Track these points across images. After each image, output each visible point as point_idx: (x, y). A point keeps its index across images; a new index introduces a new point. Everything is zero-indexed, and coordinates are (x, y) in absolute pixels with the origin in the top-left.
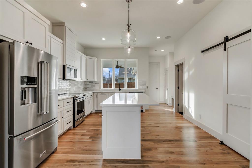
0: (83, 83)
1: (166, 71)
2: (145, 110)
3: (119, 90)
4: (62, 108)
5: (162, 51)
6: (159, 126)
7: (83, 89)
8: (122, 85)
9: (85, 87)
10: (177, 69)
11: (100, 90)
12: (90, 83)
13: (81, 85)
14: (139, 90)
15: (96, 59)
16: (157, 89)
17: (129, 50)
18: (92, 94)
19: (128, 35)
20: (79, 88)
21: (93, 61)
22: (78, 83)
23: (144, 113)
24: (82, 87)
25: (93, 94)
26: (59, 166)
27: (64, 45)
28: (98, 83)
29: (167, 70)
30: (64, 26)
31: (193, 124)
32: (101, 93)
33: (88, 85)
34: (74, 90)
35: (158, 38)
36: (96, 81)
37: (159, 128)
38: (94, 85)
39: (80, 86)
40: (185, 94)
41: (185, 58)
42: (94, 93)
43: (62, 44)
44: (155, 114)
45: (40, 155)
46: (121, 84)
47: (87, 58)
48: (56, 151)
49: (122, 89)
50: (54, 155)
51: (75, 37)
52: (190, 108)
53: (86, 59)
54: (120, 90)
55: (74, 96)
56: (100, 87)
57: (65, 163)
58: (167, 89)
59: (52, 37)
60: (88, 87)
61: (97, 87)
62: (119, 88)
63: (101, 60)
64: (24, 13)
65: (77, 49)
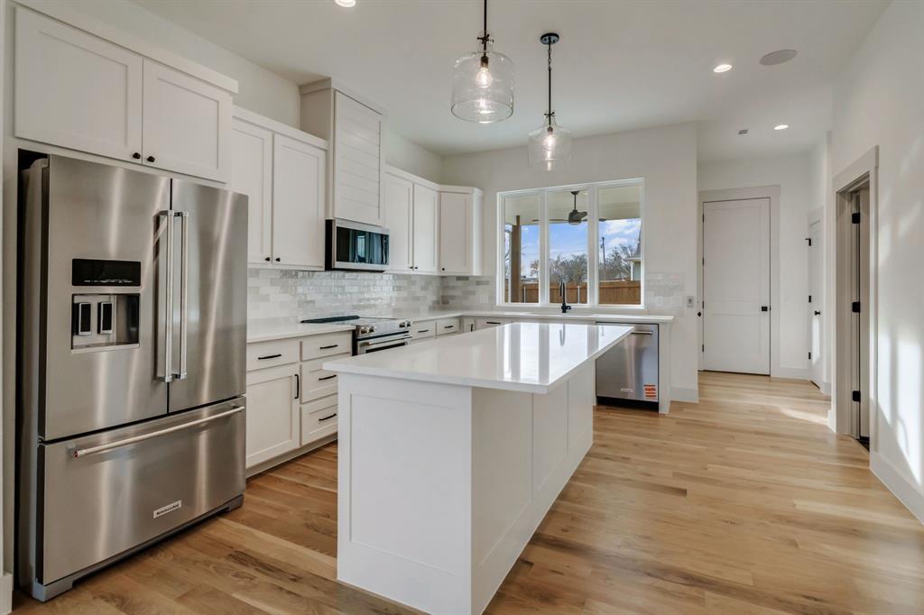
0: (436, 283)
1: (816, 223)
2: (672, 402)
3: (564, 311)
4: (298, 365)
5: (776, 128)
6: (683, 492)
7: (437, 302)
8: (635, 291)
9: (443, 297)
10: (849, 210)
11: (492, 310)
12: (460, 283)
13: (424, 288)
14: (649, 314)
15: (477, 192)
16: (764, 309)
17: (550, 141)
18: (455, 323)
19: (484, 77)
20: (417, 299)
21: (466, 200)
22: (414, 283)
23: (663, 415)
24: (431, 297)
25: (457, 320)
26: (198, 564)
27: (329, 155)
28: (487, 283)
29: (819, 221)
30: (329, 89)
31: (912, 517)
32: (485, 322)
33: (453, 288)
34: (393, 305)
35: (723, 68)
36: (475, 274)
37: (682, 498)
38: (471, 288)
39: (420, 293)
40: (880, 345)
41: (877, 148)
42: (460, 318)
43: (323, 153)
44: (715, 427)
45: (155, 512)
46: (630, 288)
47: (440, 192)
48: (239, 507)
49: (573, 305)
50: (224, 520)
51: (380, 122)
52: (902, 422)
53: (435, 194)
54: (565, 309)
55: (354, 328)
56: (492, 297)
57: (219, 558)
58: (817, 313)
59: (278, 133)
60: (453, 297)
61: (481, 296)
62: (564, 304)
63: (498, 194)
64: (126, 66)
65: (388, 163)
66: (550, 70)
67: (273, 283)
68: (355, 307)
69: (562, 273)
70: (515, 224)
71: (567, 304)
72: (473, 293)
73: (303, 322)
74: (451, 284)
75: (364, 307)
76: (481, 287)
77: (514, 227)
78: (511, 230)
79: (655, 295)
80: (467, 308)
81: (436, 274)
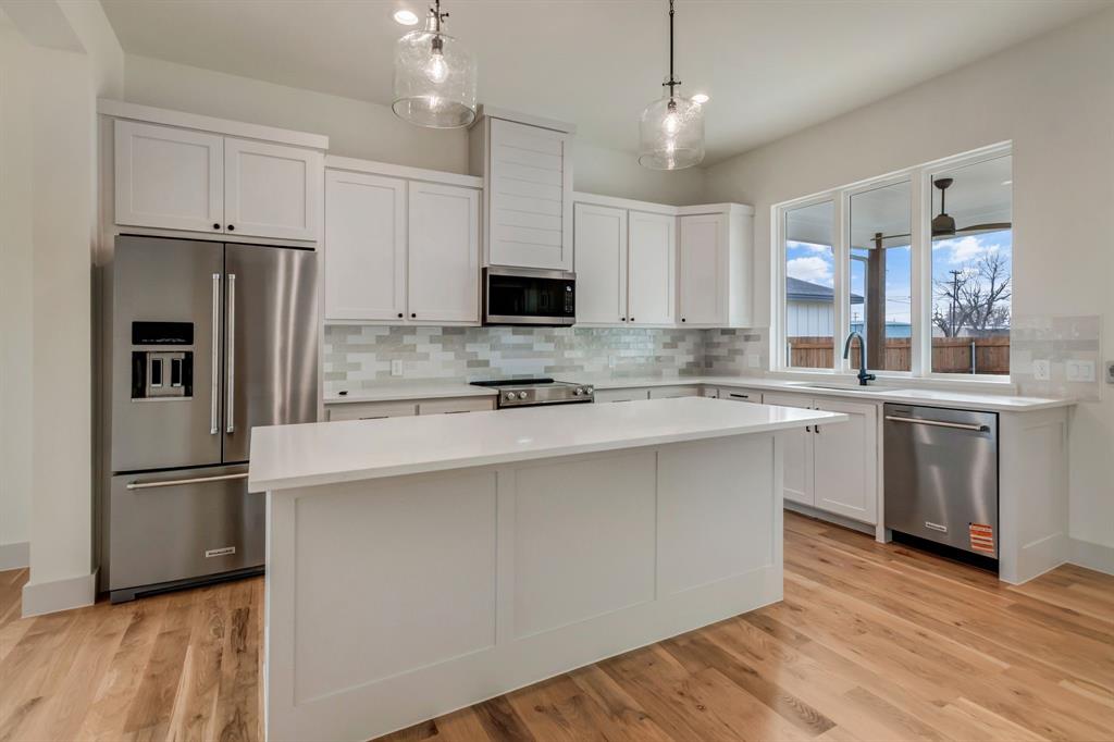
3: (863, 383)
7: (694, 365)
11: (763, 377)
12: (725, 338)
14: (1019, 394)
15: (735, 211)
21: (717, 223)
23: (1006, 585)
24: (684, 357)
25: (695, 389)
27: (484, 193)
28: (757, 338)
30: (483, 117)
33: (719, 345)
36: (733, 326)
38: (739, 345)
42: (699, 387)
43: (473, 192)
47: (678, 216)
49: (877, 373)
51: (563, 143)
53: (670, 221)
55: (497, 393)
56: (764, 359)
59: (413, 180)
60: (717, 358)
61: (750, 358)
62: (863, 371)
63: (773, 207)
64: (208, 147)
65: (577, 188)
66: (672, 15)
67: (433, 340)
68: (548, 369)
70: (874, 247)
71: (868, 372)
72: (740, 352)
73: (472, 384)
74: (715, 340)
75: (562, 369)
76: (751, 343)
77: (871, 251)
78: (867, 256)
79: (1034, 357)
80: (735, 374)
81: (675, 327)
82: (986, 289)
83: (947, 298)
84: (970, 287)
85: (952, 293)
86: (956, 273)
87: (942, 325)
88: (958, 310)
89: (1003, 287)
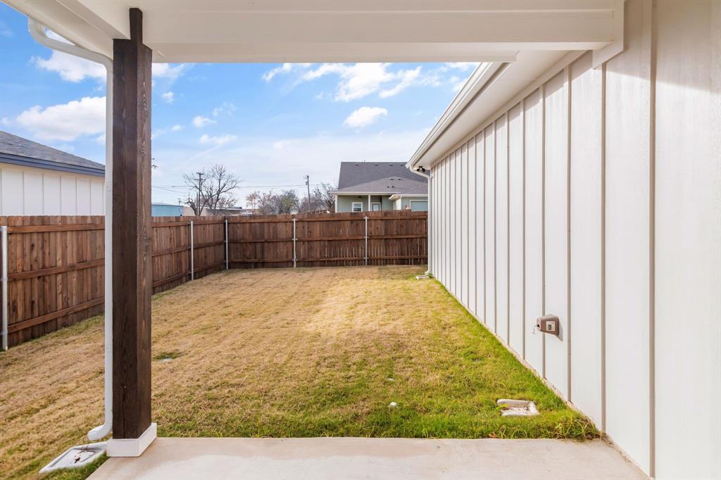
69: (273, 205)
70: (126, 34)
82: (216, 186)
83: (195, 189)
84: (207, 183)
85: (198, 186)
86: (200, 174)
87: (193, 206)
88: (201, 197)
89: (225, 185)
